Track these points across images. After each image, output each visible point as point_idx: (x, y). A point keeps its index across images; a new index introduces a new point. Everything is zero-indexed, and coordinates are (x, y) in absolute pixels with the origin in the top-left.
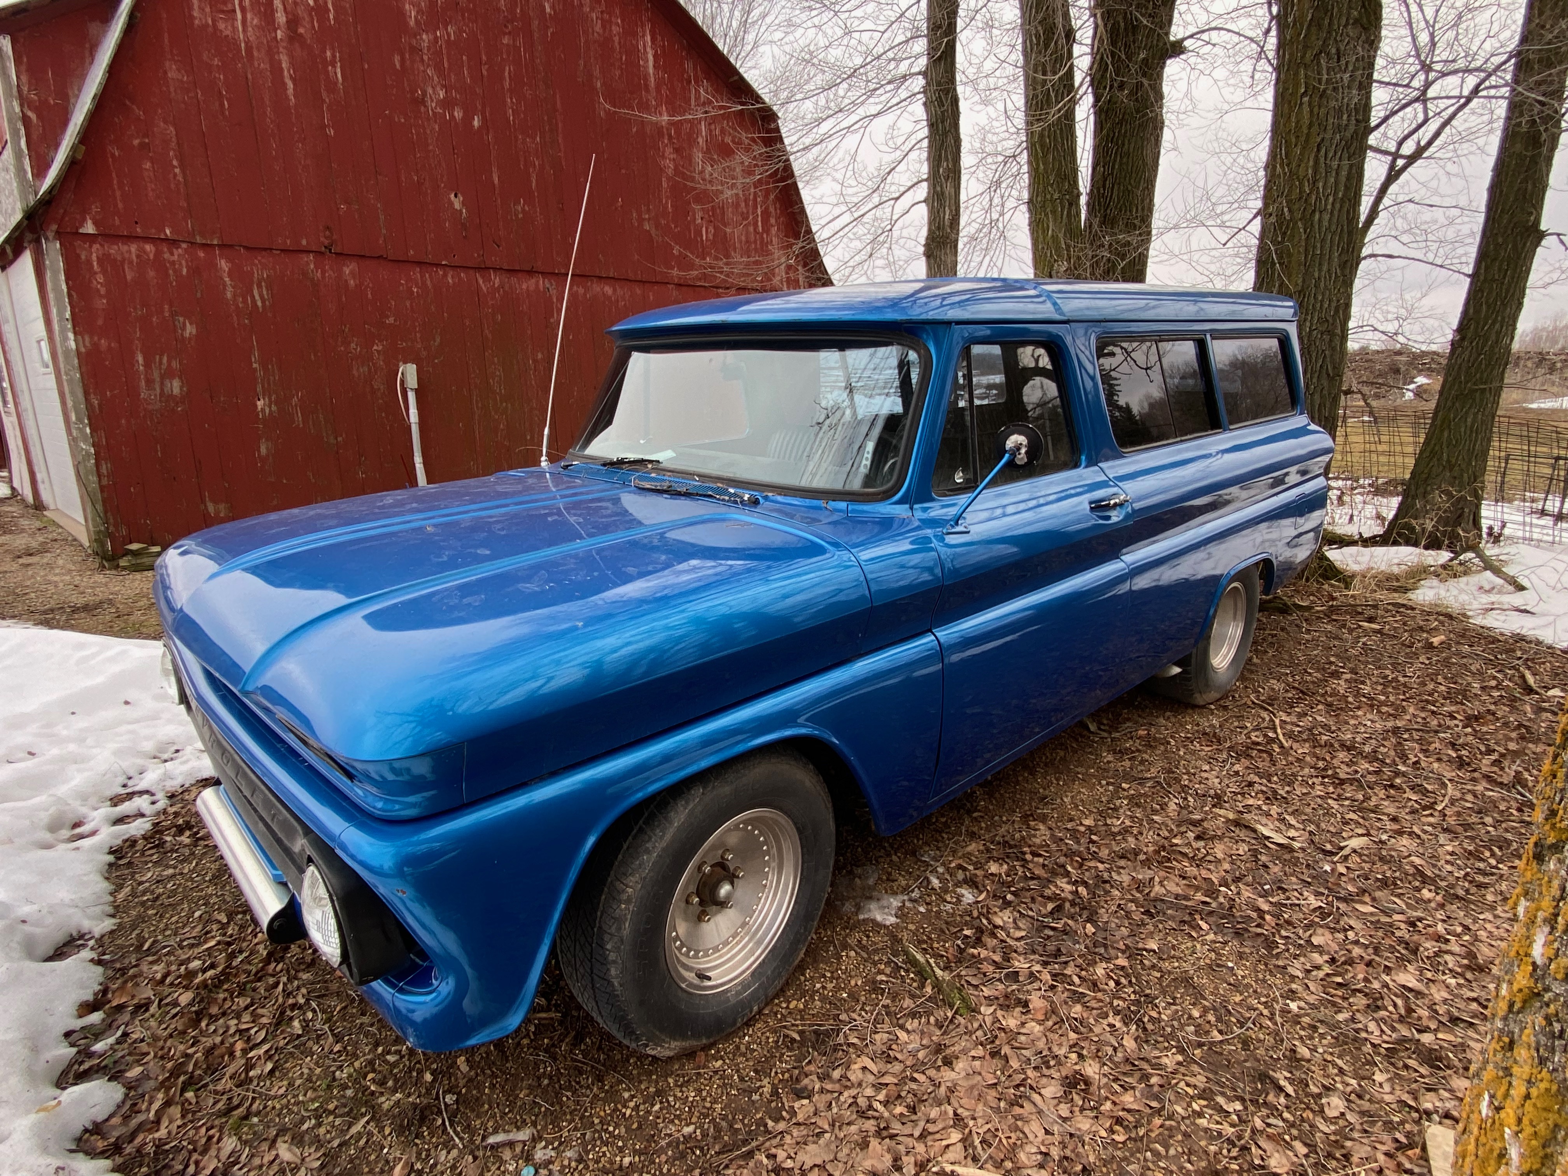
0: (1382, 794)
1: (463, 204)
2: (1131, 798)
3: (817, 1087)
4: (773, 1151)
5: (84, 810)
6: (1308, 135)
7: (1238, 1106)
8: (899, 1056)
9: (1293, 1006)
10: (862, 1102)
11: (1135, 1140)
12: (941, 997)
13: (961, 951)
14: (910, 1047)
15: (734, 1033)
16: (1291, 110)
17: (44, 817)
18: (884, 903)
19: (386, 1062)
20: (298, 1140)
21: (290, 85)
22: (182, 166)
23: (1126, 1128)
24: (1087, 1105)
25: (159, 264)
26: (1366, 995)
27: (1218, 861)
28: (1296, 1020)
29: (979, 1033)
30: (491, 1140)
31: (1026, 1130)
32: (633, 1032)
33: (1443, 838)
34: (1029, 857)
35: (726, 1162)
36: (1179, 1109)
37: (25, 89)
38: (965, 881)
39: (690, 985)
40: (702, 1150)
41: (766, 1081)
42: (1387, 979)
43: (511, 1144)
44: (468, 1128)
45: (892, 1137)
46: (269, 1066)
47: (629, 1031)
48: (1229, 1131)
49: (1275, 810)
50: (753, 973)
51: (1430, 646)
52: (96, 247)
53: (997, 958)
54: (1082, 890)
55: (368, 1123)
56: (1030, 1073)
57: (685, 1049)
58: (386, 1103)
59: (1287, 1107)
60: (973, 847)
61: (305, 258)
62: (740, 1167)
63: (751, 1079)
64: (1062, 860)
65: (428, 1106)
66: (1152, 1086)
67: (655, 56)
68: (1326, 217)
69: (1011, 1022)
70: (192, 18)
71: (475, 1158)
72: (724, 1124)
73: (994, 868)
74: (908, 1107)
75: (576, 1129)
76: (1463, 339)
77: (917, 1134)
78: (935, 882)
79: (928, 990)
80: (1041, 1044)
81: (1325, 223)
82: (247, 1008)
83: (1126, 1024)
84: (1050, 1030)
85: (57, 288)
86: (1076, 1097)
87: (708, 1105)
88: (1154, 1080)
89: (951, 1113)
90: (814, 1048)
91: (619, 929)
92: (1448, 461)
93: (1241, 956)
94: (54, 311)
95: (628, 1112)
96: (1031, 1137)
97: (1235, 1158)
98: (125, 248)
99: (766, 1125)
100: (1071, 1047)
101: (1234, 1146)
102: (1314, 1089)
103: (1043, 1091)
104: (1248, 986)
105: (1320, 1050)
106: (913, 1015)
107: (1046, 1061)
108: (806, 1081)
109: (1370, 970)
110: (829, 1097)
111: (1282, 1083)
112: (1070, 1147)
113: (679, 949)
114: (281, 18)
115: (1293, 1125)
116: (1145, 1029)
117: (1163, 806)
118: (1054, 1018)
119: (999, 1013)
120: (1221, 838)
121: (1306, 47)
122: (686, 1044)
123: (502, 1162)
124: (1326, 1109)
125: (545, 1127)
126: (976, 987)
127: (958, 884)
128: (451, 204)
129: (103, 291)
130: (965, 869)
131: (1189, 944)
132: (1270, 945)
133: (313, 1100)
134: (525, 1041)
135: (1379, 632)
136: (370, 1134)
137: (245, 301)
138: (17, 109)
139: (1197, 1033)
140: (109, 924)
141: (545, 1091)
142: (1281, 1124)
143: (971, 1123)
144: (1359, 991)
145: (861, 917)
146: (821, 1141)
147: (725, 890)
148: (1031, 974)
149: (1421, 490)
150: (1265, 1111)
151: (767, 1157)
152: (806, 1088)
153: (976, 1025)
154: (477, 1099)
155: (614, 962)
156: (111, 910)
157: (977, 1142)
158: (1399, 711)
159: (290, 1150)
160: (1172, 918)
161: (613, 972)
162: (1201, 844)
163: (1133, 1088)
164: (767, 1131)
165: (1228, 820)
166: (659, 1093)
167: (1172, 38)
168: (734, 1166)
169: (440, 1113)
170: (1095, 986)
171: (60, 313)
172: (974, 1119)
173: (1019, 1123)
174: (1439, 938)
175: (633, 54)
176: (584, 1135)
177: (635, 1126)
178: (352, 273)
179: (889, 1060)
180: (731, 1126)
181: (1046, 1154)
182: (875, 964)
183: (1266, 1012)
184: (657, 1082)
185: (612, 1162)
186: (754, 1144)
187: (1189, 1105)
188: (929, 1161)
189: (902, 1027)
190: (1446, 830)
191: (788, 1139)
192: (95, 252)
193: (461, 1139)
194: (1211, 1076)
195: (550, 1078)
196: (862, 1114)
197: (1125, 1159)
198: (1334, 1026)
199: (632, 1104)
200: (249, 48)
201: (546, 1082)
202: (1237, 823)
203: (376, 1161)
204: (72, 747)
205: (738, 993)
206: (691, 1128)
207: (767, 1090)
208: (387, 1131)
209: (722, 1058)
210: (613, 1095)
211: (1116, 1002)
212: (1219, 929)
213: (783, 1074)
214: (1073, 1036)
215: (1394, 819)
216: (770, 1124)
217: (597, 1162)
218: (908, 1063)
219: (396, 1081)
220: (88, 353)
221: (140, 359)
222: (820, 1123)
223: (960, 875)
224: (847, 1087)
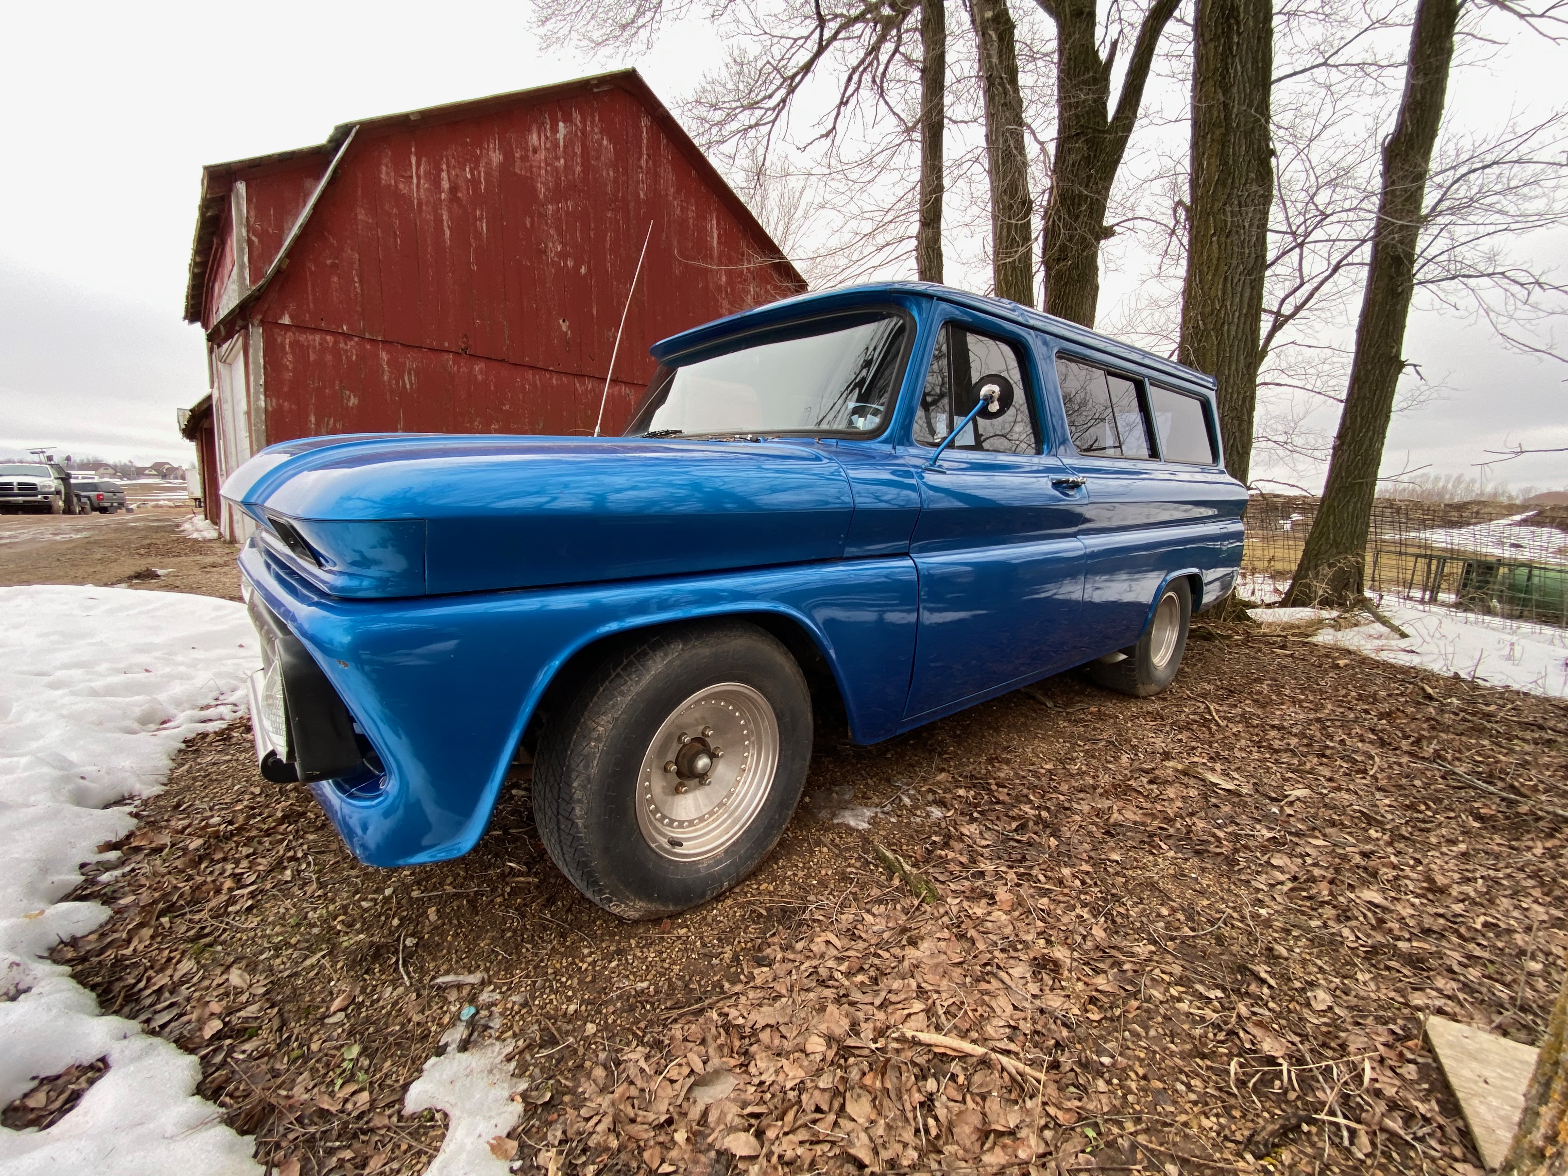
0: (1315, 760)
1: (569, 327)
2: (1086, 752)
3: (779, 957)
4: (726, 1010)
5: (175, 712)
6: (1217, 266)
7: (1219, 994)
8: (864, 935)
9: (1263, 912)
10: (823, 972)
11: (1112, 1020)
12: (908, 887)
13: (929, 852)
14: (875, 928)
15: (702, 906)
16: (1203, 247)
17: (137, 711)
18: (859, 812)
19: (360, 907)
20: (251, 968)
21: (448, 232)
22: (361, 282)
23: (1100, 1008)
24: (1057, 984)
25: (336, 351)
26: (1334, 907)
27: (1171, 800)
28: (1267, 923)
29: (946, 919)
30: (439, 980)
31: (994, 1006)
32: (595, 883)
33: (1378, 795)
34: (994, 787)
35: (675, 1016)
36: (1155, 993)
37: (252, 220)
38: (935, 802)
39: (661, 847)
40: (652, 1004)
41: (727, 949)
42: (1352, 896)
43: (459, 987)
44: (422, 971)
45: (852, 1004)
46: (250, 902)
47: (592, 882)
48: (1211, 1016)
49: (1218, 767)
50: (726, 851)
51: (1337, 666)
52: (289, 334)
53: (964, 860)
54: (1044, 814)
55: (323, 957)
56: (997, 953)
57: (651, 912)
58: (346, 941)
59: (1273, 998)
60: (942, 776)
61: (445, 356)
62: (689, 1022)
63: (713, 946)
64: (1025, 791)
65: (386, 945)
66: (1125, 971)
67: (719, 235)
68: (1233, 328)
69: (979, 910)
70: (380, 179)
71: (419, 996)
72: (680, 983)
73: (961, 792)
74: (870, 978)
75: (527, 976)
76: (1342, 444)
77: (877, 1002)
78: (907, 801)
79: (896, 882)
80: (1008, 930)
81: (1233, 333)
82: (248, 856)
83: (1095, 917)
84: (1018, 919)
85: (256, 362)
86: (1045, 977)
87: (666, 965)
88: (1126, 967)
89: (914, 985)
90: (779, 923)
91: (587, 767)
92: (1335, 540)
93: (1203, 870)
94: (252, 378)
95: (584, 966)
96: (999, 1011)
97: (1222, 1042)
98: (310, 337)
99: (722, 987)
100: (1038, 934)
101: (1221, 1030)
102: (1297, 985)
103: (1010, 971)
104: (1214, 894)
105: (1297, 950)
106: (879, 901)
107: (1011, 947)
108: (769, 951)
109: (1334, 888)
110: (790, 966)
111: (1264, 975)
112: (1041, 1023)
113: (654, 812)
114: (446, 185)
115: (1279, 1015)
116: (1114, 922)
117: (1117, 758)
118: (1020, 910)
119: (966, 904)
120: (1171, 783)
121: (1214, 200)
122: (652, 907)
123: (446, 1001)
124: (1313, 1003)
125: (497, 973)
126: (943, 883)
127: (929, 804)
128: (560, 327)
129: (291, 367)
130: (934, 792)
131: (1151, 858)
132: (1231, 862)
133: (278, 934)
134: (499, 900)
135: (1291, 656)
136: (323, 967)
137: (397, 383)
138: (245, 234)
139: (1166, 928)
140: (158, 790)
141: (506, 943)
142: (1267, 1013)
143: (935, 996)
144: (1327, 903)
145: (836, 821)
146: (778, 1005)
147: (702, 762)
148: (997, 873)
149: (1312, 564)
150: (1249, 1001)
151: (720, 1015)
152: (767, 957)
153: (942, 910)
154: (438, 945)
155: (580, 801)
156: (165, 781)
157: (941, 1012)
158: (1319, 707)
159: (241, 976)
160: (1132, 839)
161: (578, 811)
162: (1154, 787)
163: (1105, 972)
164: (723, 992)
165: (1177, 770)
166: (620, 952)
167: (1105, 224)
168: (683, 1020)
169: (396, 952)
170: (1061, 882)
171: (256, 381)
172: (938, 992)
173: (986, 998)
174: (1395, 867)
175: (703, 233)
176: (534, 982)
177: (589, 979)
178: (481, 370)
179: (854, 937)
180: (687, 986)
181: (1015, 1028)
182: (846, 859)
183: (1235, 915)
184: (619, 942)
185: (556, 1009)
186: (707, 1002)
187: (1167, 990)
188: (888, 1028)
189: (868, 911)
190: (1379, 789)
191: (743, 999)
192: (289, 337)
193: (410, 978)
194: (1187, 965)
195: (515, 932)
196: (822, 983)
197: (1101, 1037)
198: (1309, 930)
199: (589, 959)
200: (420, 204)
201: (509, 934)
202: (1185, 773)
203: (320, 992)
204: (182, 669)
205: (709, 866)
206: (645, 984)
207: (728, 955)
208: (339, 965)
209: (687, 927)
210: (573, 951)
211: (1083, 897)
212: (1179, 849)
213: (746, 943)
214: (1039, 924)
215: (1330, 780)
216: (727, 985)
217: (542, 1008)
218: (873, 942)
219: (364, 923)
220: (274, 411)
221: (313, 419)
222: (778, 988)
223: (930, 797)
224: (808, 957)
